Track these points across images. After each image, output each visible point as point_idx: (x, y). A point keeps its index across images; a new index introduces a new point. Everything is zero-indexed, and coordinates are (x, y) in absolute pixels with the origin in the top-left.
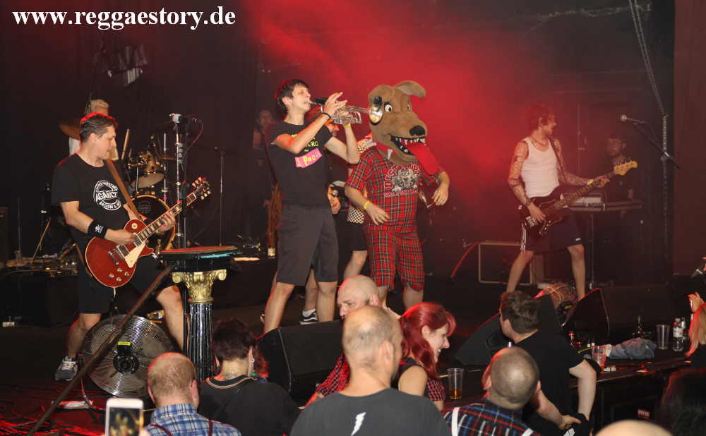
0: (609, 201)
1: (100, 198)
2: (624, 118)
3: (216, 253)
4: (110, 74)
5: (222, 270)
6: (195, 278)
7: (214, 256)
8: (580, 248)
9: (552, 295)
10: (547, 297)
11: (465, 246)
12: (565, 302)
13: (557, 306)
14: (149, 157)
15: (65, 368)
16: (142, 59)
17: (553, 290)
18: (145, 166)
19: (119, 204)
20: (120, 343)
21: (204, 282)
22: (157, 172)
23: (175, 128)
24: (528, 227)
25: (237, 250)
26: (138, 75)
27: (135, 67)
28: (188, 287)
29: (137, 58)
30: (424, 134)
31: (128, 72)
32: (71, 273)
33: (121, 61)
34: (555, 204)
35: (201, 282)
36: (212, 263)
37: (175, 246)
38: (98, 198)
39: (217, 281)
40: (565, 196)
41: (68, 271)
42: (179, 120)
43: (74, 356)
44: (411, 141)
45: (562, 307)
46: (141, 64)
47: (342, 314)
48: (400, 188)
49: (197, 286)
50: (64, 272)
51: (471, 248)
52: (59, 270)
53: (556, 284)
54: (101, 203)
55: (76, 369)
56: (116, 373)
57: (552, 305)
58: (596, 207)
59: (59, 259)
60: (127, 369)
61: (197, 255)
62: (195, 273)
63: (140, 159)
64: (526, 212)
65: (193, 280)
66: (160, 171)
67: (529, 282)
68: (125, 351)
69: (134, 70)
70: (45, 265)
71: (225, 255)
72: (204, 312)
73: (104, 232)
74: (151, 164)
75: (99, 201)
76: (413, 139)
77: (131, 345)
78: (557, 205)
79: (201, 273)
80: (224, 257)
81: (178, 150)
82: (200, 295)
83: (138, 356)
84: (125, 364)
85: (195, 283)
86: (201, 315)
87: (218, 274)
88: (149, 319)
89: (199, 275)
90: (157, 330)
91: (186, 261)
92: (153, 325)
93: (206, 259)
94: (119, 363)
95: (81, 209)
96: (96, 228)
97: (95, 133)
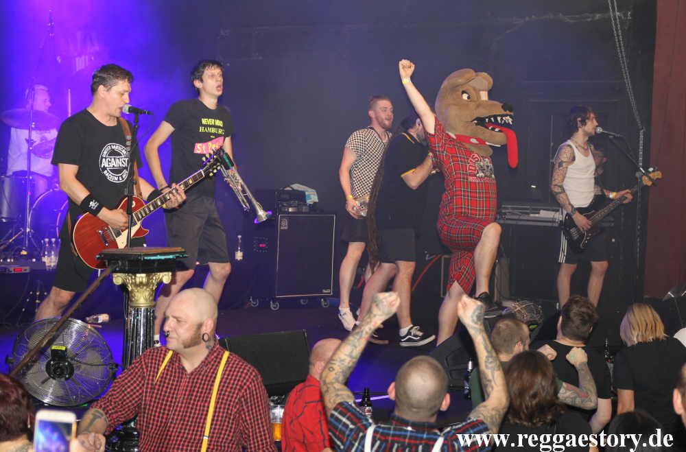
1: (108, 163)
2: (600, 130)
3: (161, 254)
5: (166, 273)
6: (138, 280)
7: (159, 257)
9: (517, 313)
11: (427, 258)
12: (531, 321)
16: (93, 46)
17: (519, 308)
20: (54, 347)
21: (147, 284)
25: (184, 252)
26: (88, 63)
27: (85, 54)
28: (130, 289)
29: (89, 45)
31: (77, 59)
35: (144, 285)
36: (156, 265)
38: (105, 163)
39: (160, 283)
42: (129, 111)
46: (92, 52)
47: (166, 328)
48: (483, 175)
49: (139, 288)
51: (434, 260)
53: (521, 302)
54: (105, 172)
56: (49, 379)
60: (61, 375)
61: (141, 255)
62: (138, 275)
65: (136, 282)
68: (59, 356)
69: (83, 57)
71: (171, 257)
72: (146, 317)
73: (98, 209)
75: (105, 168)
77: (66, 349)
79: (144, 275)
80: (170, 259)
82: (142, 298)
83: (73, 362)
84: (59, 370)
85: (137, 285)
86: (142, 320)
87: (163, 276)
88: (87, 322)
89: (142, 277)
90: (95, 335)
91: (129, 261)
92: (90, 330)
93: (150, 260)
94: (53, 368)
95: (79, 177)
96: (91, 203)
97: (104, 85)
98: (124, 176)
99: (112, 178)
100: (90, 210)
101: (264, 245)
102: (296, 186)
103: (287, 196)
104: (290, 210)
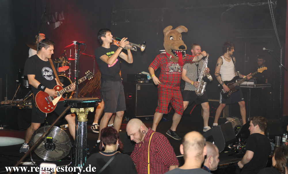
0: (257, 84)
1: (45, 74)
2: (264, 49)
3: (90, 100)
4: (48, 23)
5: (92, 108)
6: (81, 111)
7: (89, 102)
8: (243, 102)
9: (232, 122)
10: (230, 123)
12: (238, 126)
13: (234, 127)
14: (63, 59)
15: (24, 148)
16: (62, 17)
17: (233, 120)
18: (62, 63)
19: (53, 78)
20: (48, 138)
21: (84, 112)
22: (66, 65)
23: (75, 47)
24: (222, 94)
25: (99, 100)
26: (60, 25)
27: (59, 21)
28: (78, 114)
29: (60, 17)
30: (185, 49)
31: (56, 23)
32: (28, 107)
33: (53, 18)
34: (234, 84)
35: (83, 113)
36: (88, 105)
37: (73, 97)
38: (44, 74)
39: (90, 112)
40: (237, 81)
41: (27, 106)
42: (76, 44)
43: (28, 142)
44: (180, 52)
45: (236, 128)
46: (62, 20)
48: (172, 71)
50: (25, 107)
52: (23, 106)
53: (234, 118)
54: (45, 77)
55: (29, 148)
56: (46, 150)
57: (232, 127)
58: (251, 86)
59: (24, 101)
60: (50, 149)
61: (81, 101)
63: (59, 60)
64: (221, 87)
66: (68, 65)
67: (223, 117)
68: (49, 141)
69: (58, 22)
70: (17, 104)
71: (94, 101)
72: (84, 125)
73: (45, 89)
74: (64, 62)
75: (44, 76)
76: (180, 51)
77: (52, 138)
78: (235, 85)
79: (83, 109)
80: (93, 102)
81: (76, 56)
82: (82, 118)
83: (55, 143)
84: (50, 147)
85: (80, 113)
86: (83, 127)
87: (91, 109)
88: (60, 128)
89: (82, 110)
90: (64, 133)
91: (77, 103)
92: (62, 131)
93: (85, 103)
94: (47, 146)
95: (36, 78)
96: (41, 87)
97: (44, 47)
98: (52, 78)
99: (48, 79)
100: (41, 89)
101: (131, 96)
102: (144, 73)
103: (140, 77)
104: (141, 82)
